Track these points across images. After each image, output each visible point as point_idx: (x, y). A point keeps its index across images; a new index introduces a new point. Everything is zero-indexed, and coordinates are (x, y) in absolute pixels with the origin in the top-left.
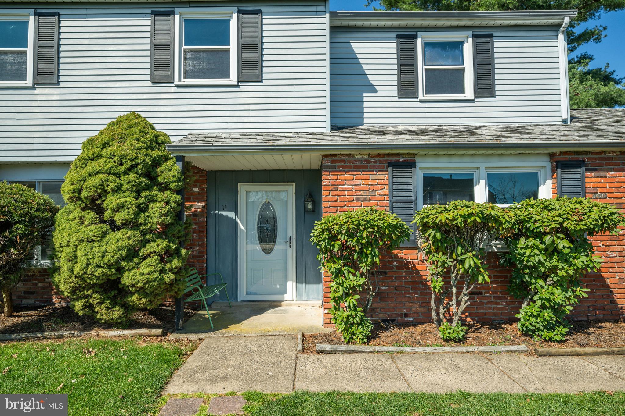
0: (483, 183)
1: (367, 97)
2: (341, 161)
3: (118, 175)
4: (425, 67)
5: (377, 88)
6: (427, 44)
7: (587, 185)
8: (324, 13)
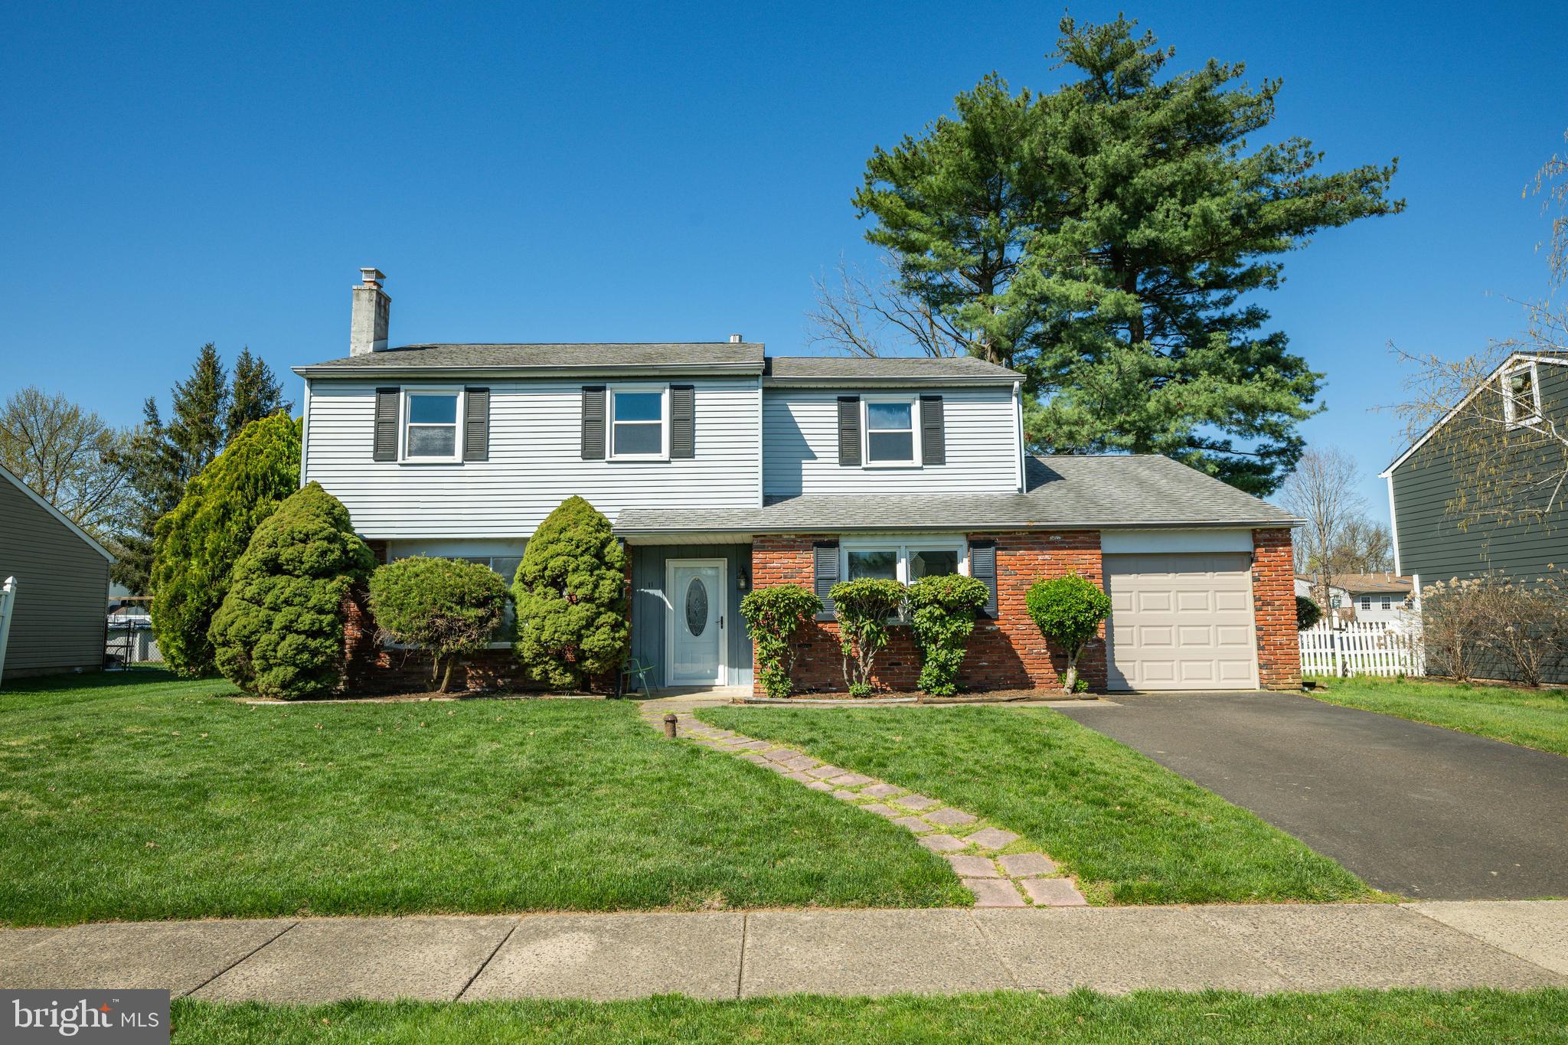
0: (903, 560)
1: (806, 465)
2: (769, 541)
3: (576, 556)
4: (869, 431)
5: (817, 454)
6: (871, 406)
7: (999, 563)
8: (757, 388)
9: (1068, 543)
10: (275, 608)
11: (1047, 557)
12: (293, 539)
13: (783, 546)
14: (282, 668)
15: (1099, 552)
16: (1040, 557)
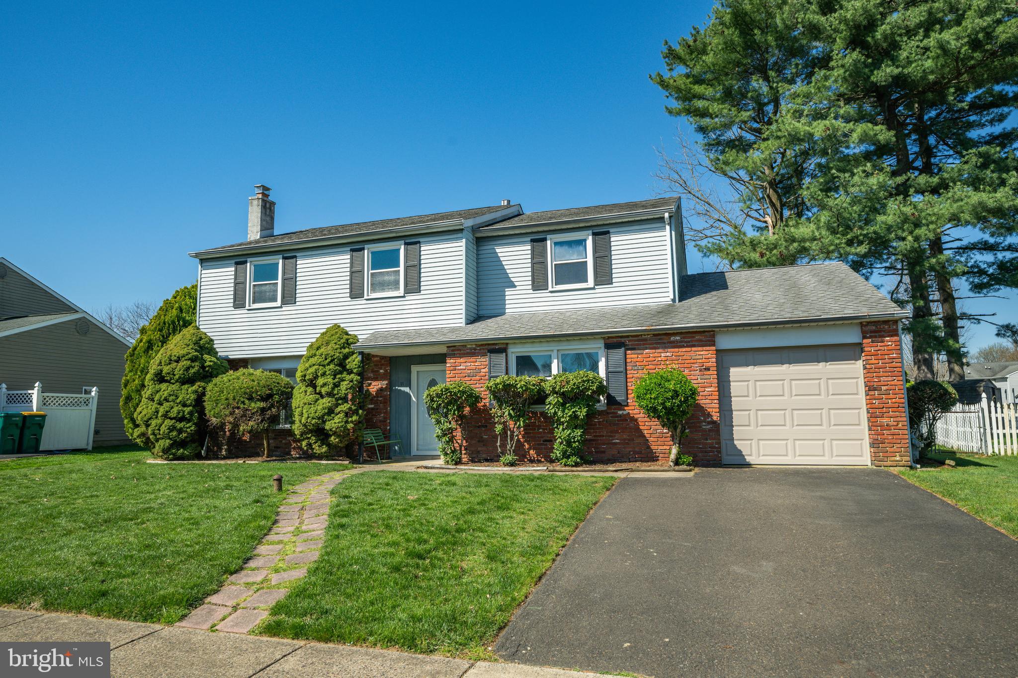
0: (556, 360)
1: (509, 292)
2: (458, 350)
3: (324, 366)
4: (554, 263)
5: (516, 284)
6: (556, 244)
7: (628, 360)
8: (461, 238)
9: (686, 342)
10: (160, 404)
11: (668, 354)
12: (171, 360)
13: (468, 353)
14: (163, 440)
15: (714, 348)
16: (663, 355)
